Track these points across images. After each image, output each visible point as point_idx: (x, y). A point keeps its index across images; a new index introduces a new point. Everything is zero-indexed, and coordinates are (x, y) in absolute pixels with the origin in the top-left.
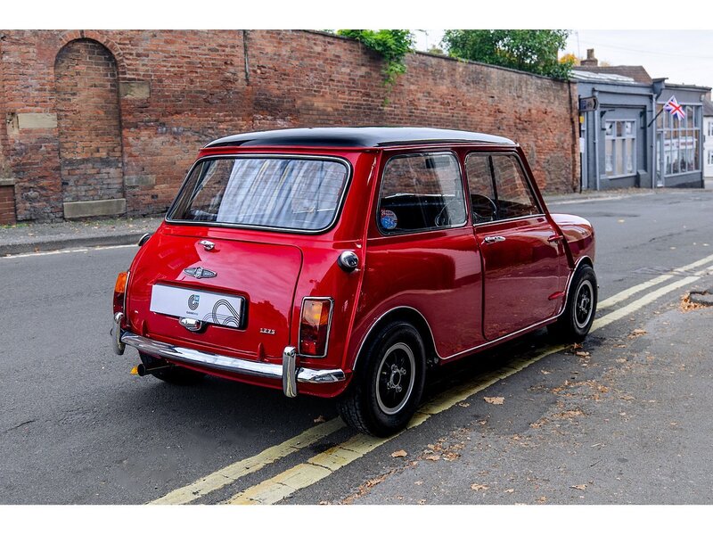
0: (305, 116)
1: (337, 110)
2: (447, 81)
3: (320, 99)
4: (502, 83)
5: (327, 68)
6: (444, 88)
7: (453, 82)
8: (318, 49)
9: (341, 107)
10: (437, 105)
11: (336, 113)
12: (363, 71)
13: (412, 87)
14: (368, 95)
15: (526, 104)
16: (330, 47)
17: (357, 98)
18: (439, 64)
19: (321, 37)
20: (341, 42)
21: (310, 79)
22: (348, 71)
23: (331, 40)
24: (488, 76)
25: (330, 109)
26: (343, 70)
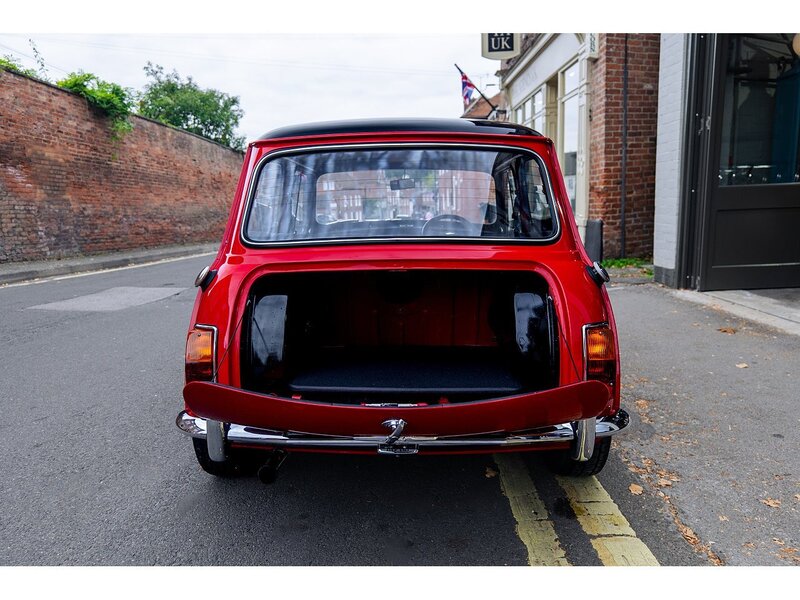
0: (37, 165)
1: (68, 161)
2: (160, 143)
3: (51, 150)
4: (200, 149)
5: (54, 119)
6: (158, 149)
7: (165, 144)
8: (43, 98)
9: (72, 159)
10: (154, 163)
11: (67, 164)
12: (88, 126)
13: (133, 146)
14: (95, 150)
15: (217, 168)
16: (54, 98)
17: (86, 152)
18: (152, 128)
19: (44, 87)
20: (65, 95)
21: (39, 128)
22: (75, 124)
23: (55, 91)
24: (190, 142)
25: (61, 160)
26: (70, 122)
